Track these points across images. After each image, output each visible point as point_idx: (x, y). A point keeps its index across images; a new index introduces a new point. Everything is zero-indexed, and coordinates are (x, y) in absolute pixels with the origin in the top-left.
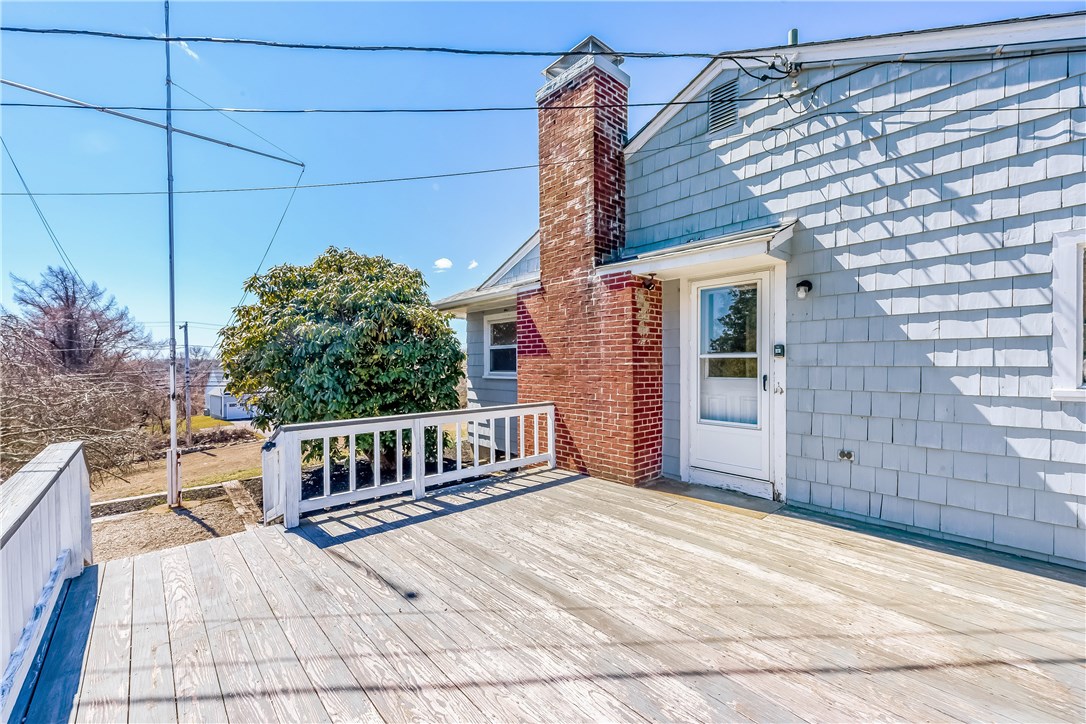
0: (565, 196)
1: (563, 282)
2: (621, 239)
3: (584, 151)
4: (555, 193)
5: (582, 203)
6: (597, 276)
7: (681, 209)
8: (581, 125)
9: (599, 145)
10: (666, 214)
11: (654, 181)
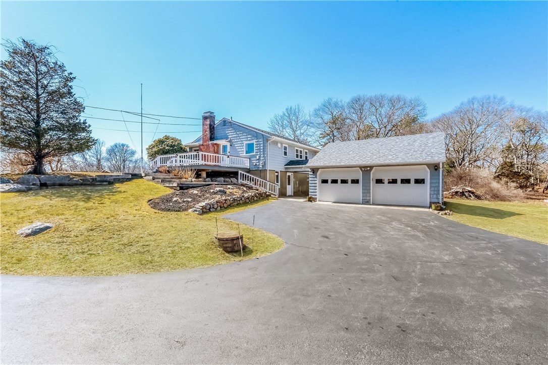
0: (206, 131)
1: (206, 143)
2: (214, 138)
3: (208, 126)
4: (204, 131)
5: (208, 132)
6: (210, 142)
7: (221, 135)
8: (208, 122)
9: (210, 125)
10: (219, 135)
11: (218, 131)
